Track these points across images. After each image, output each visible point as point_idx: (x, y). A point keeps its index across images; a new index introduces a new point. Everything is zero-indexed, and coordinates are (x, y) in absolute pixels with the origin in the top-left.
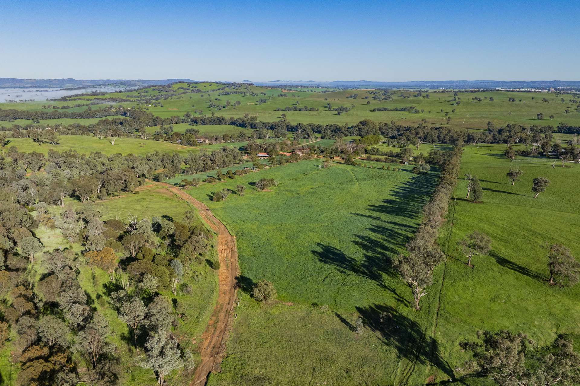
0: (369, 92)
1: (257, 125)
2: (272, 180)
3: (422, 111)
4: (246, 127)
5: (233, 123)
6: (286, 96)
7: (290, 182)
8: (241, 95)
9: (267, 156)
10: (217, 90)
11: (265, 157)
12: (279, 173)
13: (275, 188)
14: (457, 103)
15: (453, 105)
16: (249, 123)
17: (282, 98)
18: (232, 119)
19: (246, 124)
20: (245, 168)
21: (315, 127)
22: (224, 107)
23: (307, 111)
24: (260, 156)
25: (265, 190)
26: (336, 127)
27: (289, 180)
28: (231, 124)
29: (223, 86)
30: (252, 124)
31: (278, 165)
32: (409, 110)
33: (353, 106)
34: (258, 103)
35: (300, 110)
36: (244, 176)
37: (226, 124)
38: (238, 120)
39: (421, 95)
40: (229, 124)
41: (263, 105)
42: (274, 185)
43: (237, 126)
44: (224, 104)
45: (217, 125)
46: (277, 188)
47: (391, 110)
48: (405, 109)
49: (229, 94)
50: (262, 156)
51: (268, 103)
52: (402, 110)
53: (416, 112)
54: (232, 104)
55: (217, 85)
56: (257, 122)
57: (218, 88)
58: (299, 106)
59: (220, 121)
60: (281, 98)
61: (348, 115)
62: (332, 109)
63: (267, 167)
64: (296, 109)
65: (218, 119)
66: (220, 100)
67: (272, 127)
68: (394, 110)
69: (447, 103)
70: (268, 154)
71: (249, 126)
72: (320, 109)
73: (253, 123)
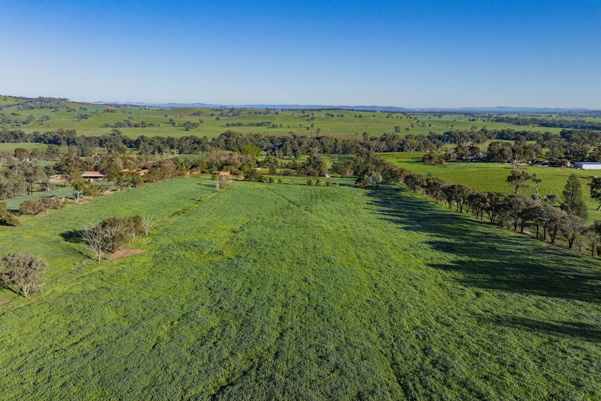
0: (213, 109)
1: (77, 141)
2: (137, 220)
3: (281, 126)
4: (59, 144)
5: (38, 139)
6: (115, 112)
7: (175, 219)
8: (50, 110)
9: (102, 175)
10: (15, 105)
11: (97, 177)
12: (139, 203)
13: (144, 241)
14: (312, 118)
15: (308, 120)
16: (64, 138)
17: (109, 114)
18: (35, 134)
19: (58, 140)
20: (52, 197)
21: (165, 141)
22: (24, 123)
23: (144, 127)
24: (87, 177)
25: (117, 254)
26: (194, 139)
27: (171, 217)
28: (35, 142)
29: (25, 101)
30: (68, 139)
31: (130, 188)
32: (266, 125)
33: (202, 122)
34: (76, 119)
35: (136, 126)
36: (50, 216)
37: (26, 142)
38: (47, 135)
39: (269, 112)
40: (32, 142)
41: (83, 121)
42: (141, 233)
43: (45, 143)
44: (25, 119)
45: (11, 143)
46: (149, 240)
47: (246, 126)
48: (261, 124)
49: (32, 108)
50: (91, 177)
51: (90, 119)
52: (258, 125)
53: (274, 126)
54: (36, 120)
55: (15, 99)
56: (77, 136)
57: (16, 103)
58: (133, 122)
59: (16, 137)
60: (107, 113)
61: (198, 131)
62: (177, 124)
63: (108, 192)
64: (130, 125)
65: (12, 134)
66: (18, 115)
67: (101, 143)
68: (249, 125)
69: (302, 118)
70: (102, 174)
71: (64, 142)
72: (162, 125)
73: (71, 137)
